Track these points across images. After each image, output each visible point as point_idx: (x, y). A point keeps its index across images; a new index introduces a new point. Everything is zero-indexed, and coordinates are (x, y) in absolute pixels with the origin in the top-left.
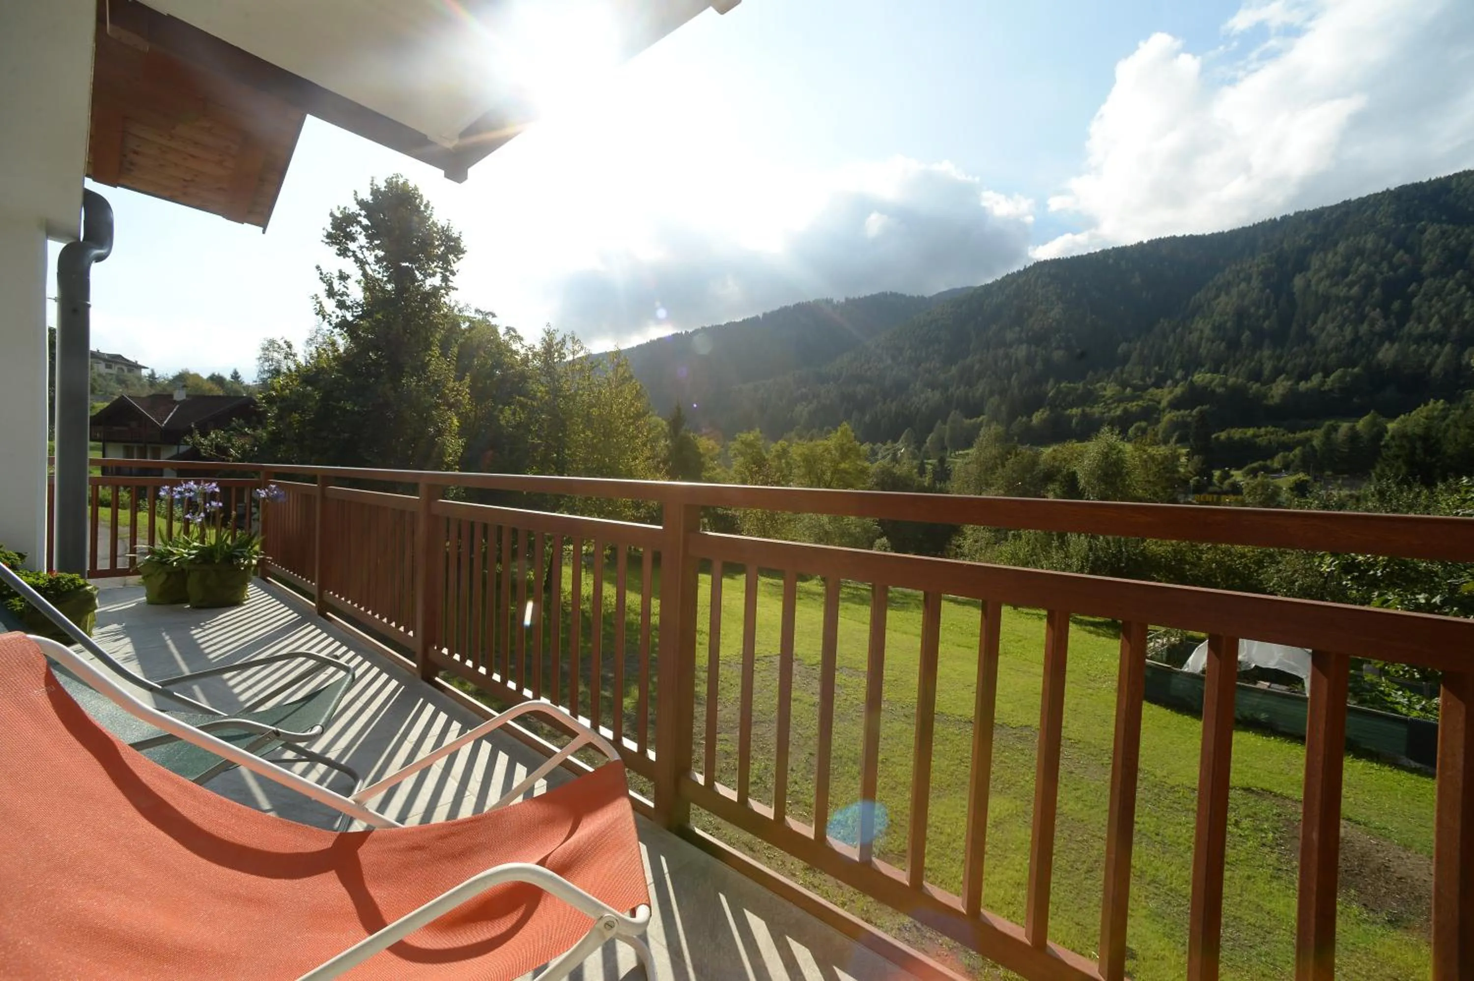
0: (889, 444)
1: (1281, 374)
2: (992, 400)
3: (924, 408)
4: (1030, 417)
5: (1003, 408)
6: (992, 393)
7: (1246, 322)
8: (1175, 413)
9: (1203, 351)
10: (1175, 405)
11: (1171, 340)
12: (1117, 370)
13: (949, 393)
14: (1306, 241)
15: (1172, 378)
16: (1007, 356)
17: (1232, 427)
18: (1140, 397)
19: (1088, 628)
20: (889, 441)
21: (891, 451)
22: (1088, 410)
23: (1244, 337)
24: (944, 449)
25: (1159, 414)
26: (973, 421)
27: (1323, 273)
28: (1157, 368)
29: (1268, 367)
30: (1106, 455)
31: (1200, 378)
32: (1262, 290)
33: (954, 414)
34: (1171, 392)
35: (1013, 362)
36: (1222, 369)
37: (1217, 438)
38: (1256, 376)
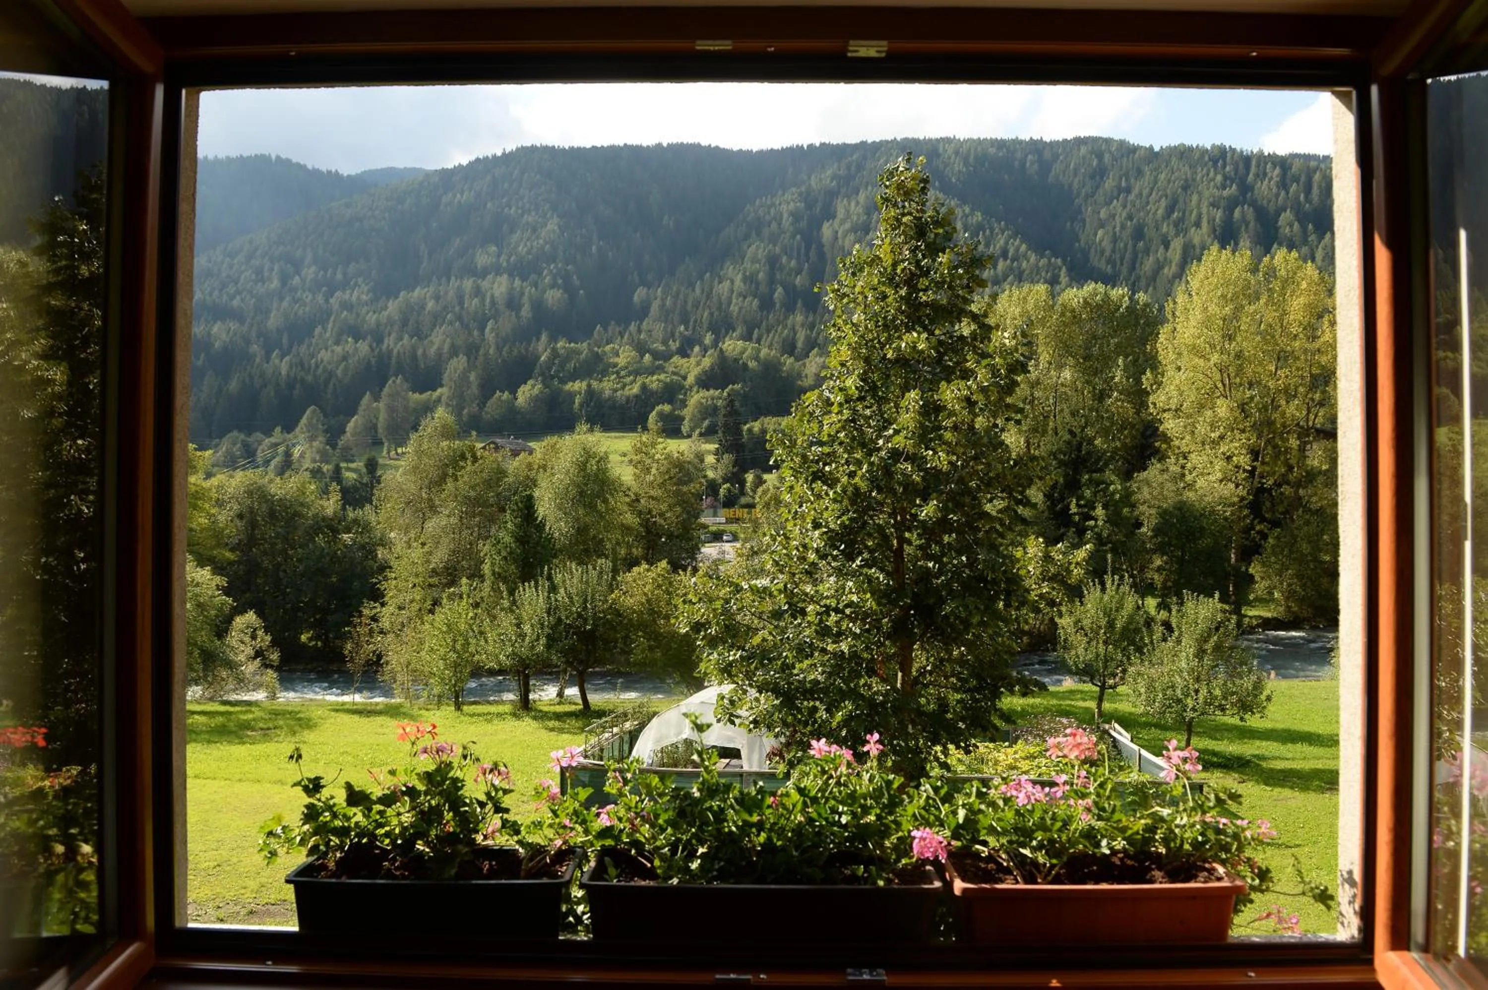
0: (278, 434)
1: (813, 348)
2: (454, 362)
3: (339, 372)
4: (514, 392)
5: (472, 377)
6: (454, 352)
7: (778, 277)
8: (704, 393)
9: (734, 309)
10: (706, 381)
11: (698, 291)
12: (633, 327)
13: (384, 347)
14: (832, 181)
15: (701, 343)
16: (478, 292)
17: (766, 415)
18: (660, 369)
19: (551, 724)
20: (278, 429)
21: (281, 449)
22: (595, 384)
23: (776, 295)
24: (377, 443)
25: (685, 394)
26: (425, 396)
27: (848, 225)
28: (682, 328)
29: (801, 336)
30: (582, 466)
31: (732, 345)
32: (793, 237)
33: (394, 384)
34: (698, 364)
35: (488, 300)
36: (755, 336)
37: (750, 430)
38: (789, 348)
